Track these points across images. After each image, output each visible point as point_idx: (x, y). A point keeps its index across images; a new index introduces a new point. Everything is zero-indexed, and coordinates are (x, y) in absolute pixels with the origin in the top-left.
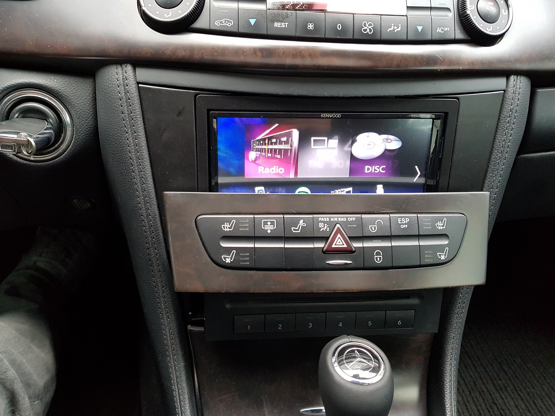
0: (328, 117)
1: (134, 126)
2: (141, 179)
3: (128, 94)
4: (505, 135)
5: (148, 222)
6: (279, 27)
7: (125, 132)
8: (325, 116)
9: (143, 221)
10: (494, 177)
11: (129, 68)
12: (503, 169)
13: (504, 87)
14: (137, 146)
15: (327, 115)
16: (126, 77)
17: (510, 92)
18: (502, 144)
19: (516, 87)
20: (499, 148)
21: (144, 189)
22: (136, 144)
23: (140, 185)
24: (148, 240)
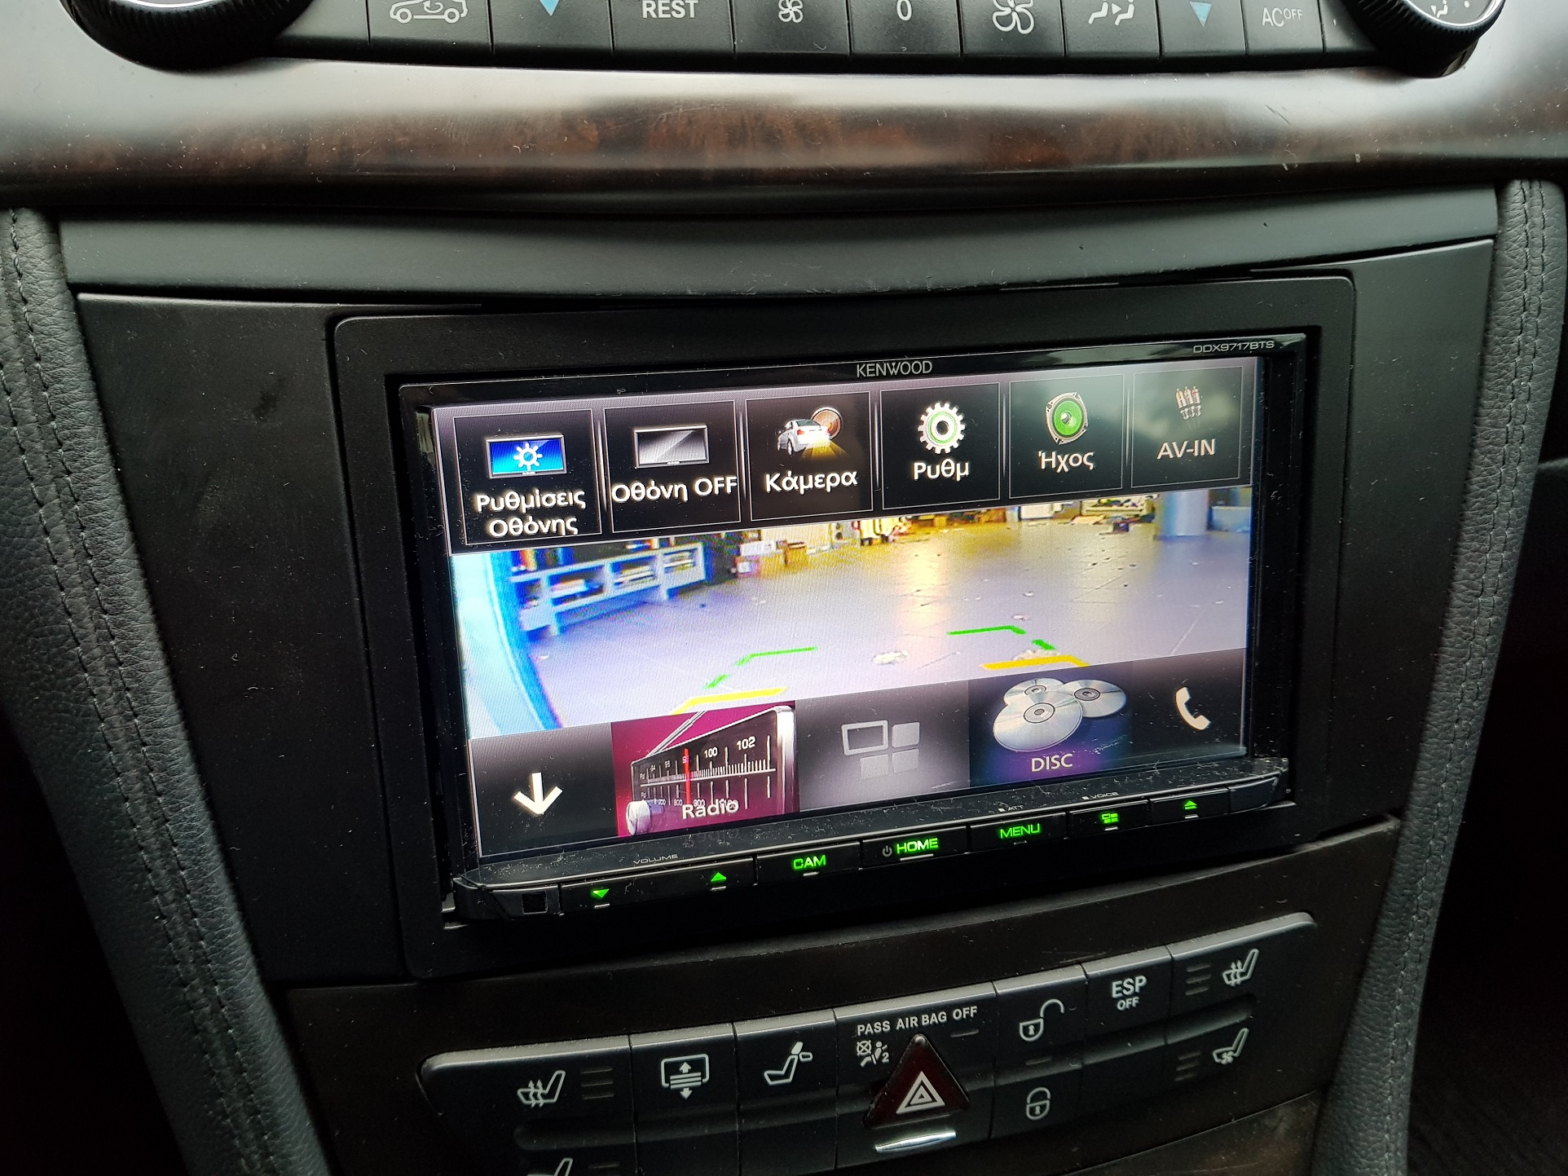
0: (885, 374)
1: (69, 473)
2: (120, 698)
3: (31, 336)
4: (1513, 398)
5: (172, 872)
6: (661, 15)
7: (34, 505)
8: (870, 372)
9: (150, 871)
10: (1487, 552)
11: (29, 229)
12: (1511, 522)
13: (1490, 223)
14: (90, 557)
15: (878, 365)
16: (15, 266)
17: (1514, 242)
18: (1504, 430)
19: (1533, 222)
20: (1496, 445)
21: (139, 735)
22: (86, 549)
23: (121, 722)
24: (178, 946)
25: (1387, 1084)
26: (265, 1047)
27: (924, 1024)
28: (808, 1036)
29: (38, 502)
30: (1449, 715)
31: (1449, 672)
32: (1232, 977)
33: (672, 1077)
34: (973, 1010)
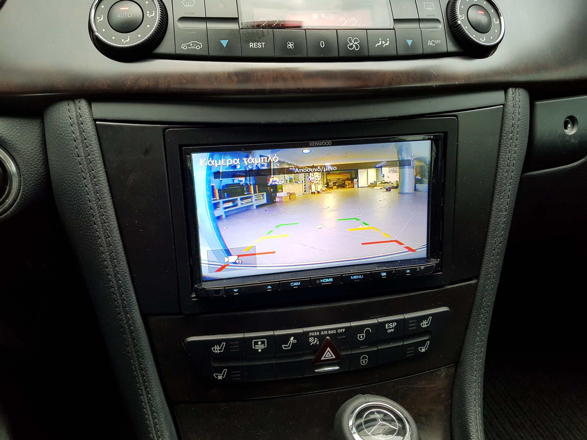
0: (318, 145)
1: (93, 170)
2: (105, 232)
3: (84, 133)
4: (510, 153)
5: (117, 281)
6: (255, 47)
7: (83, 179)
8: (314, 145)
9: (111, 281)
10: (502, 199)
11: (83, 104)
12: (510, 190)
13: (503, 101)
14: (98, 193)
15: (316, 143)
16: (80, 114)
17: (509, 106)
18: (507, 162)
19: (516, 100)
20: (504, 167)
21: (110, 243)
22: (97, 191)
23: (105, 239)
24: (118, 303)
25: (475, 362)
26: (141, 333)
27: (329, 333)
28: (295, 335)
29: (84, 178)
30: (491, 248)
31: (491, 235)
32: (424, 325)
33: (256, 346)
34: (344, 330)
